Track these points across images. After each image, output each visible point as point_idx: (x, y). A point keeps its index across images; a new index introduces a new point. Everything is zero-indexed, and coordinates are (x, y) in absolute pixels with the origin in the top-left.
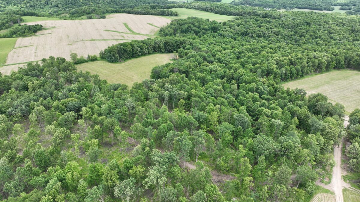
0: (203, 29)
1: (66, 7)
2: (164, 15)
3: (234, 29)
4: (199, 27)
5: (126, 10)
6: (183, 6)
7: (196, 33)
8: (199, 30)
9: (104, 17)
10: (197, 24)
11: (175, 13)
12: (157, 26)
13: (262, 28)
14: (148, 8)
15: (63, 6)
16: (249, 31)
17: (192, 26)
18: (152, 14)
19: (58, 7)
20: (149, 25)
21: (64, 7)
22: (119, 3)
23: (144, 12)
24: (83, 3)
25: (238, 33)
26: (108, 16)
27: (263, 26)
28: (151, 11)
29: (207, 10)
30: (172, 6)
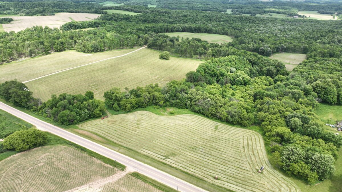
0: (120, 18)
1: (17, 9)
2: (97, 13)
3: (138, 19)
4: (118, 18)
5: (69, 11)
6: (112, 8)
7: (115, 20)
8: (118, 19)
9: (54, 15)
10: (116, 16)
11: (105, 12)
12: (92, 19)
13: (156, 18)
14: (86, 9)
15: (14, 9)
16: (147, 19)
17: (113, 17)
18: (88, 13)
19: (10, 9)
20: (86, 18)
21: (16, 10)
22: (62, 7)
23: (82, 11)
24: (31, 7)
25: (141, 21)
26: (56, 14)
27: (156, 17)
28: (88, 11)
29: (129, 10)
30: (104, 8)
